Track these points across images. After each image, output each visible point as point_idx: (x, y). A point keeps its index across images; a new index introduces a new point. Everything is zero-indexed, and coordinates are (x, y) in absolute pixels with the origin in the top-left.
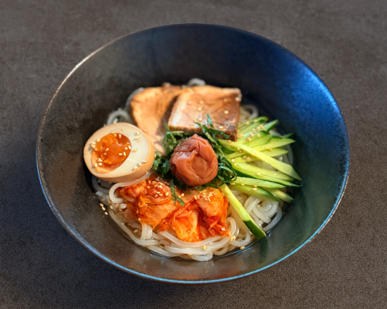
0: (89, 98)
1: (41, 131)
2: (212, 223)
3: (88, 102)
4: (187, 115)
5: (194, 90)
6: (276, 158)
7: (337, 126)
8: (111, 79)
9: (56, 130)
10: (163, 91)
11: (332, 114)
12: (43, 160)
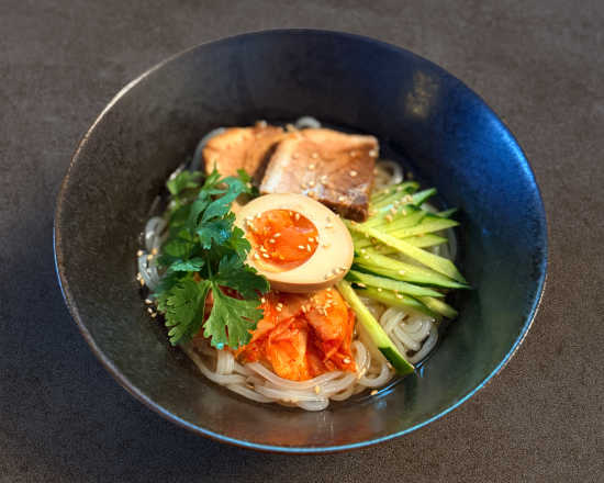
0: (138, 144)
1: (61, 200)
2: (328, 350)
3: (135, 151)
4: (292, 175)
5: (304, 135)
6: (428, 249)
7: (530, 201)
8: (173, 115)
9: (85, 197)
10: (255, 133)
11: (521, 182)
12: (64, 247)
